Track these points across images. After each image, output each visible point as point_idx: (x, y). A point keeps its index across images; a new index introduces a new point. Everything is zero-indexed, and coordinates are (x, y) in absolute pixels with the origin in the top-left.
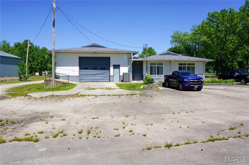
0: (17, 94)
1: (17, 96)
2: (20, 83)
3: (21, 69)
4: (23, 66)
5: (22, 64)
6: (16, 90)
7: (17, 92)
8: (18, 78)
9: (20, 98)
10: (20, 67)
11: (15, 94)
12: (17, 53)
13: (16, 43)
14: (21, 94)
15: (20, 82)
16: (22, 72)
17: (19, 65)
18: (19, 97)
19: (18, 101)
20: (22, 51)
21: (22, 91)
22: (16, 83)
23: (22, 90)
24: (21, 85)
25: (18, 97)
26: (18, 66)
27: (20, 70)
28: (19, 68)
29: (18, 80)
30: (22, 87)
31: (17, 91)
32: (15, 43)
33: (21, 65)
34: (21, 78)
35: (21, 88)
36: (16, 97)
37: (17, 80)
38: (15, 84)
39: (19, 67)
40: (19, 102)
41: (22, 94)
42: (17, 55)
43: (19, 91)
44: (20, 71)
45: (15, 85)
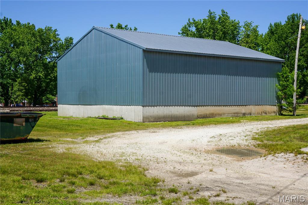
0: (278, 147)
1: (279, 152)
2: (280, 121)
3: (283, 86)
4: (286, 79)
5: (285, 75)
6: (275, 138)
7: (277, 141)
8: (275, 108)
9: (286, 156)
10: (281, 82)
11: (273, 145)
12: (273, 49)
13: (273, 25)
14: (285, 147)
15: (278, 119)
16: (285, 94)
17: (278, 77)
18: (282, 154)
19: (281, 165)
20: (284, 43)
21: (288, 141)
22: (272, 120)
23: (288, 139)
24: (283, 125)
25: (280, 155)
26: (275, 80)
27: (280, 88)
28: (278, 84)
29: (274, 112)
30: (285, 131)
31: (277, 139)
32: (271, 25)
33: (283, 77)
34: (281, 108)
35: (285, 133)
36: (277, 155)
37: (273, 114)
38: (269, 121)
39: (279, 81)
40: (285, 166)
41: (288, 146)
42: (271, 54)
43: (281, 139)
44: (280, 91)
45: (271, 126)
